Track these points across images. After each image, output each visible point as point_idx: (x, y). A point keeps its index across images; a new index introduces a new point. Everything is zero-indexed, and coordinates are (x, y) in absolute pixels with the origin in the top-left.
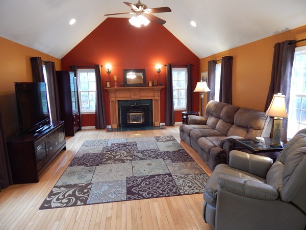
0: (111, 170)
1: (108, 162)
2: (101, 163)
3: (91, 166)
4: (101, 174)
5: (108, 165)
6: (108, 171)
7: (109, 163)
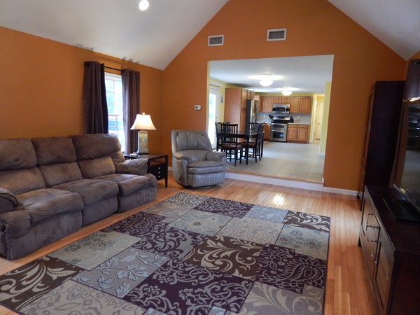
0: (255, 232)
1: (252, 247)
2: (265, 248)
3: (283, 248)
4: (269, 231)
5: (255, 240)
6: (260, 232)
7: (252, 244)
